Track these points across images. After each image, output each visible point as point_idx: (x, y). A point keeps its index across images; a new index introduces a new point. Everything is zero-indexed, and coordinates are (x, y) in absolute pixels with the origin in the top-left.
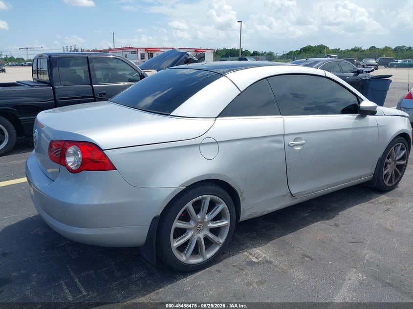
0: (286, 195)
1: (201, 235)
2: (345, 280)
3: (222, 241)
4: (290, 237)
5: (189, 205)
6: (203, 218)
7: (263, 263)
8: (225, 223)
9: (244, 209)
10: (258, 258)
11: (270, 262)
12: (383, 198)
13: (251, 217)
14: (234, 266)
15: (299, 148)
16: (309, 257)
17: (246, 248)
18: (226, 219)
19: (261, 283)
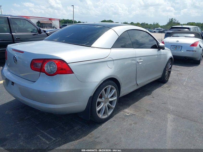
0: (135, 85)
1: (106, 105)
2: (167, 118)
3: (114, 107)
4: (137, 103)
5: (103, 90)
6: (108, 97)
7: (132, 115)
8: (115, 98)
9: (121, 92)
10: (129, 114)
11: (135, 115)
12: (165, 85)
13: (123, 95)
14: (120, 118)
15: (140, 63)
16: (149, 111)
17: (121, 110)
18: (115, 96)
19: (135, 123)
